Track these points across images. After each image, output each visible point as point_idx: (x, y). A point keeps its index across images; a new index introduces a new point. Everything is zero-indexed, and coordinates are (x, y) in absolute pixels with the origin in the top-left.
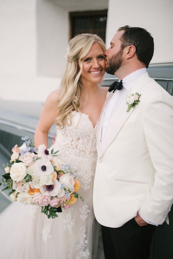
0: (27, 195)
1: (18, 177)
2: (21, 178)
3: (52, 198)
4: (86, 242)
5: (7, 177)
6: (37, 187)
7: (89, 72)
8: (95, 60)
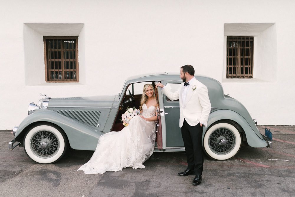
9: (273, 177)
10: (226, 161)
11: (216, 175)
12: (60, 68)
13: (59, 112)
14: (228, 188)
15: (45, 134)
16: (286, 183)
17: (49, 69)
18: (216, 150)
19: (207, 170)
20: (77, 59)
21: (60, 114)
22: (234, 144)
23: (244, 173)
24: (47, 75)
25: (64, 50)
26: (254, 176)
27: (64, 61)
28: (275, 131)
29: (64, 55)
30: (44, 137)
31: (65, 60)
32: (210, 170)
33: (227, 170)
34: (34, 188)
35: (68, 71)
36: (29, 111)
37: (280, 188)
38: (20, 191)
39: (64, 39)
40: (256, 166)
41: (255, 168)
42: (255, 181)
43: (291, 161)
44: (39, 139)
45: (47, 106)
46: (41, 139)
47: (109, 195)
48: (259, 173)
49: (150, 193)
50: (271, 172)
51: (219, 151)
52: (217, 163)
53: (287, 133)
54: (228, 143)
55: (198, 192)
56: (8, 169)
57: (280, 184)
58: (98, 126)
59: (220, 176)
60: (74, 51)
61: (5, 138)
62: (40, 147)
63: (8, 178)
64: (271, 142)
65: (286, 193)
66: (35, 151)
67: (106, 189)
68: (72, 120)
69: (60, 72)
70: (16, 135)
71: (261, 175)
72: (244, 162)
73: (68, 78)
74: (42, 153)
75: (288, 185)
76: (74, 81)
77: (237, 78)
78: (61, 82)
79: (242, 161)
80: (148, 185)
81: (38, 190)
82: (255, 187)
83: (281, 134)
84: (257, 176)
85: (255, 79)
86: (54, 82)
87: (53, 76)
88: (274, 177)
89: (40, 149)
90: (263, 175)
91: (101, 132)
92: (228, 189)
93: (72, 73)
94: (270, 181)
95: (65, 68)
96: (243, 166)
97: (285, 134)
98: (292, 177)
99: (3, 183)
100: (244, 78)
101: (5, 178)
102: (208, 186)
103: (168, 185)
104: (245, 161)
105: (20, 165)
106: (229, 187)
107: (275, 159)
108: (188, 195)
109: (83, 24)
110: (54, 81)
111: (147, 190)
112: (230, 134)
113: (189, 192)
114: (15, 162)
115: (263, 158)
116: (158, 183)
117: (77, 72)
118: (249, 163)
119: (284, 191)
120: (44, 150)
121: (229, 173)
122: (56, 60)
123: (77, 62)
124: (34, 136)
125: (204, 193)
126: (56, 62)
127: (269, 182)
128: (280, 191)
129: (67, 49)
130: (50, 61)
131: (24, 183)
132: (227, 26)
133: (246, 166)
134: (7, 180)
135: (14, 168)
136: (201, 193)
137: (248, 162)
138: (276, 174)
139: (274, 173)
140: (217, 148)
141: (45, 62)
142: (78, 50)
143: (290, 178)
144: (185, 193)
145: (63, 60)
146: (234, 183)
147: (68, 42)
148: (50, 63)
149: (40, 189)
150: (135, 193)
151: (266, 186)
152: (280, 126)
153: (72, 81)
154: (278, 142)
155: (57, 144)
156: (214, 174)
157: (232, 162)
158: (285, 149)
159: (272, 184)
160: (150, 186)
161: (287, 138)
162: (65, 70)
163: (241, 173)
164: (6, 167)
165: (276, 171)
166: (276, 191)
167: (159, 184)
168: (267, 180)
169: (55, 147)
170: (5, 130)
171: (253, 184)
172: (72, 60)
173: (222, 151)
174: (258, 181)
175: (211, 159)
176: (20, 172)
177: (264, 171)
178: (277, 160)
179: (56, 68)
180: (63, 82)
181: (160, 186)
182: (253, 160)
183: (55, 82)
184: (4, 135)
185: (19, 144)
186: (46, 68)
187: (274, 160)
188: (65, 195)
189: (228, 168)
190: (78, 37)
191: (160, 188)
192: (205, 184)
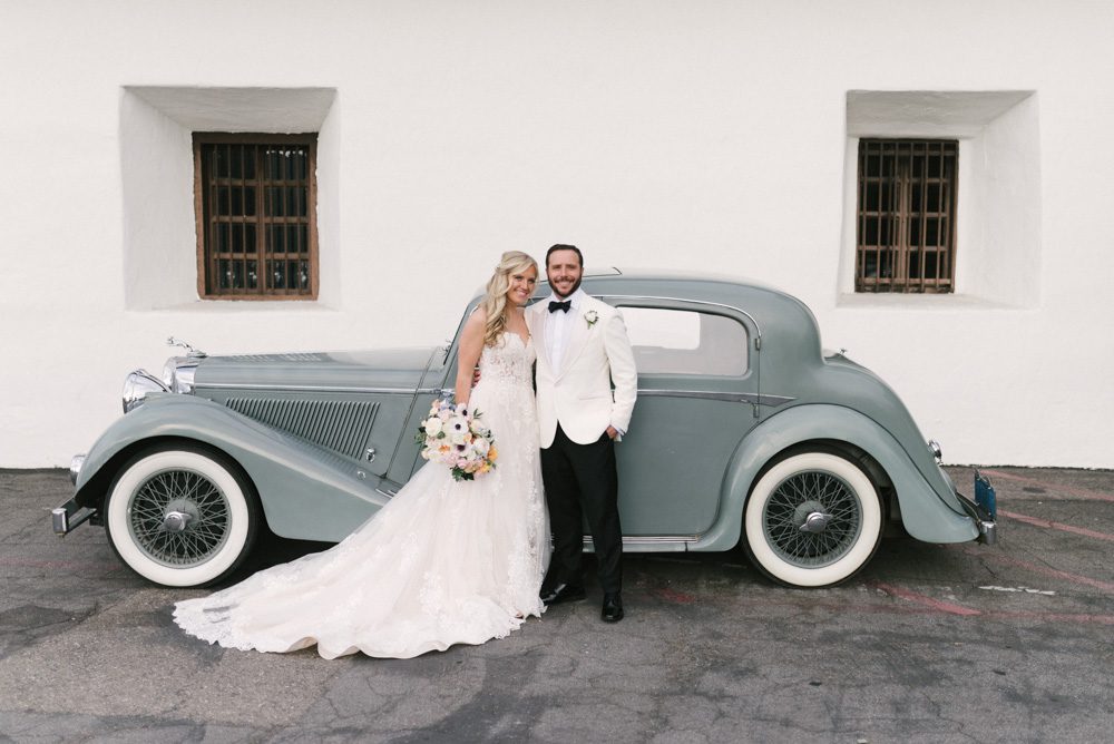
0: (437, 452)
1: (433, 431)
2: (436, 433)
3: (460, 458)
4: (536, 491)
5: (422, 430)
6: (448, 445)
7: (515, 290)
8: (525, 281)
9: (985, 649)
10: (825, 592)
11: (778, 640)
12: (251, 249)
13: (231, 405)
14: (813, 684)
15: (182, 484)
16: (1025, 670)
17: (211, 251)
18: (789, 551)
19: (754, 619)
20: (313, 216)
21: (235, 413)
22: (856, 529)
23: (884, 632)
24: (203, 272)
25: (267, 183)
26: (915, 645)
27: (266, 224)
28: (1025, 489)
29: (267, 202)
30: (178, 492)
31: (268, 220)
32: (762, 621)
33: (822, 622)
34: (132, 667)
35: (279, 261)
36: (128, 400)
37: (997, 688)
38: (82, 677)
39: (266, 142)
40: (930, 611)
41: (927, 616)
42: (918, 663)
43: (1061, 595)
44: (158, 499)
45: (192, 383)
46: (166, 499)
47: (390, 697)
48: (938, 633)
49: (535, 694)
50: (980, 630)
51: (801, 556)
52: (793, 596)
53: (1067, 495)
54: (833, 527)
55: (705, 695)
56: (46, 604)
57: (1003, 674)
58: (370, 457)
59: (793, 641)
60: (301, 186)
61: (49, 495)
62: (162, 528)
63: (47, 634)
64: (990, 526)
65: (1018, 705)
66: (146, 542)
67: (381, 677)
68: (279, 436)
69: (249, 262)
70: (80, 483)
71: (942, 640)
72: (891, 595)
73: (279, 285)
74: (168, 549)
75: (1031, 679)
76: (301, 294)
77: (895, 291)
78: (253, 300)
79: (886, 590)
80: (532, 667)
81: (144, 675)
82: (912, 682)
83: (1045, 500)
84: (928, 645)
85: (962, 295)
86: (228, 299)
87: (226, 277)
88: (989, 648)
89: (162, 534)
90: (949, 641)
91: (379, 479)
92: (811, 687)
93: (293, 266)
94: (970, 663)
95: (268, 250)
96: (886, 608)
97: (1059, 498)
98: (1054, 650)
99: (28, 652)
100: (920, 291)
101: (35, 632)
102: (742, 675)
103: (602, 669)
104: (895, 591)
105: (94, 589)
106: (817, 681)
107: (1005, 586)
108: (666, 703)
109: (332, 92)
110: (229, 296)
111: (524, 681)
112: (843, 493)
113: (671, 694)
114: (75, 581)
115: (963, 581)
116: (567, 661)
117: (313, 263)
118: (907, 599)
119: (1012, 696)
120: (177, 540)
121: (828, 631)
122: (239, 219)
123: (313, 228)
124: (142, 488)
125: (724, 697)
126: (237, 227)
127: (966, 668)
128: (998, 696)
129: (279, 178)
130: (215, 223)
131: (97, 651)
132: (857, 102)
133: (894, 610)
134: (40, 640)
135: (69, 599)
136: (715, 697)
137: (906, 594)
138: (995, 639)
139: (993, 635)
140: (793, 545)
141: (197, 226)
142: (315, 185)
143: (1044, 656)
144: (658, 695)
145: (262, 220)
146: (838, 667)
147: (281, 152)
148: (215, 230)
149: (153, 673)
150: (479, 695)
151: (950, 679)
152: (1049, 471)
153: (295, 296)
154: (1030, 528)
155: (224, 520)
156: (775, 634)
157: (848, 594)
158: (1050, 551)
159: (977, 674)
160: (537, 669)
161: (1065, 514)
162: (269, 256)
163: (873, 633)
164: (42, 597)
165: (1001, 628)
166: (982, 696)
167: (572, 664)
168: (959, 661)
169: (214, 529)
170: (53, 467)
171: (907, 671)
172: (294, 220)
173: (813, 556)
174: (928, 663)
175: (771, 581)
176: (88, 614)
177: (954, 629)
178: (1012, 590)
179: (238, 249)
180: (261, 297)
181: (574, 670)
182: (925, 589)
183: (234, 300)
184: (45, 486)
185: (91, 517)
186: (202, 247)
187: (1003, 589)
188: (233, 695)
189: (829, 616)
190: (314, 136)
191: (571, 679)
192: (735, 669)
